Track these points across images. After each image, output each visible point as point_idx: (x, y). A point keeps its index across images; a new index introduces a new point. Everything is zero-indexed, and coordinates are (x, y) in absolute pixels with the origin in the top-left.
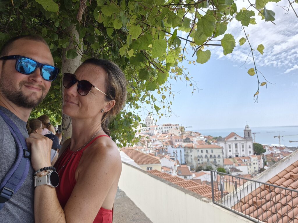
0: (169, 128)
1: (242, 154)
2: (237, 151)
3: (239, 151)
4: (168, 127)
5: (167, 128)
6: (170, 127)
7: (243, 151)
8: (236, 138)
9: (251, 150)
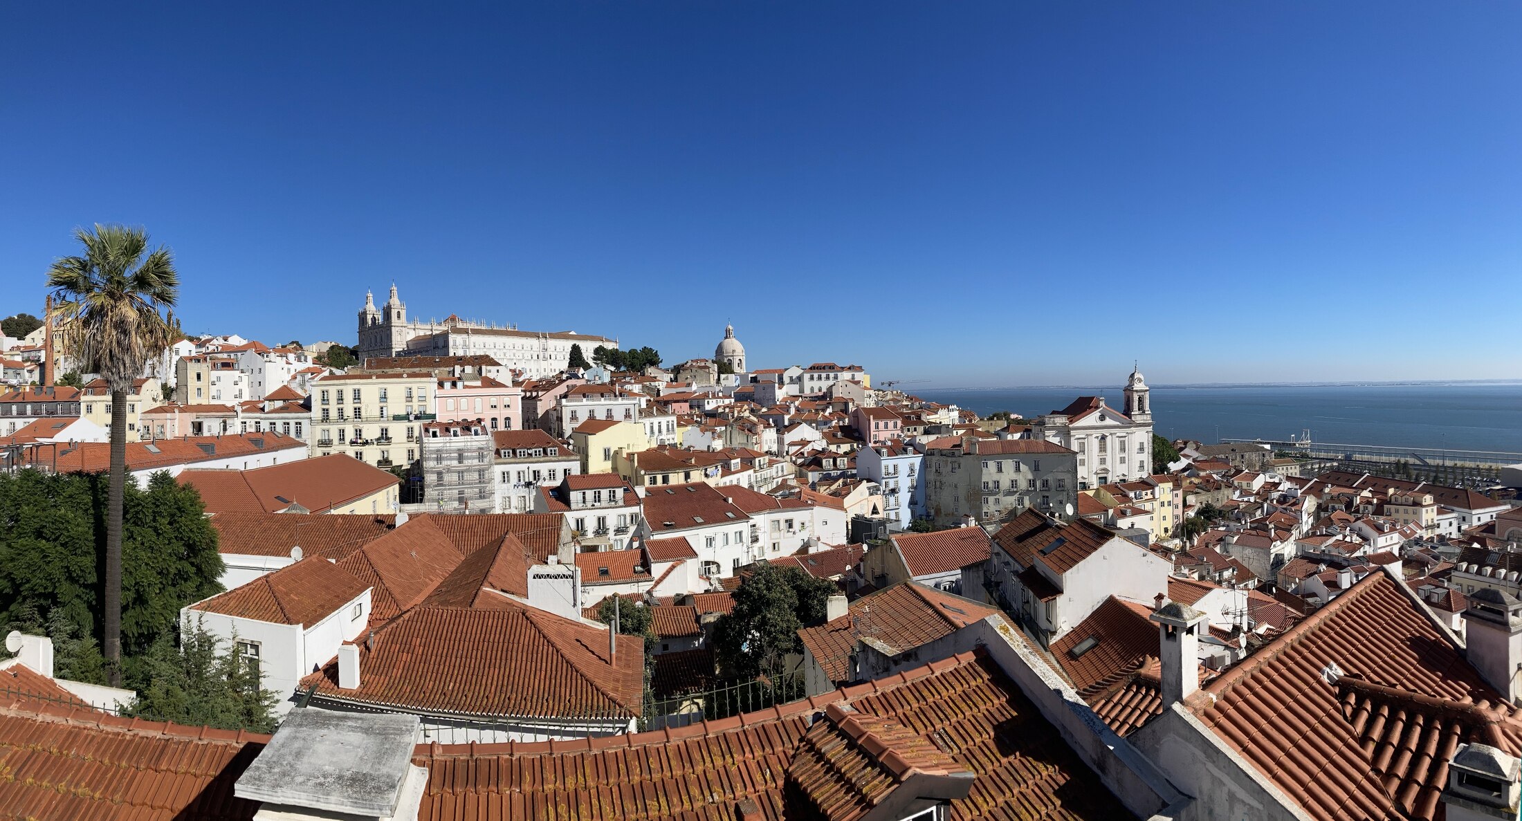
0: (828, 378)
1: (1119, 473)
2: (1103, 461)
3: (1108, 466)
4: (824, 375)
5: (820, 378)
6: (832, 375)
7: (1123, 460)
8: (1102, 418)
9: (1147, 457)
